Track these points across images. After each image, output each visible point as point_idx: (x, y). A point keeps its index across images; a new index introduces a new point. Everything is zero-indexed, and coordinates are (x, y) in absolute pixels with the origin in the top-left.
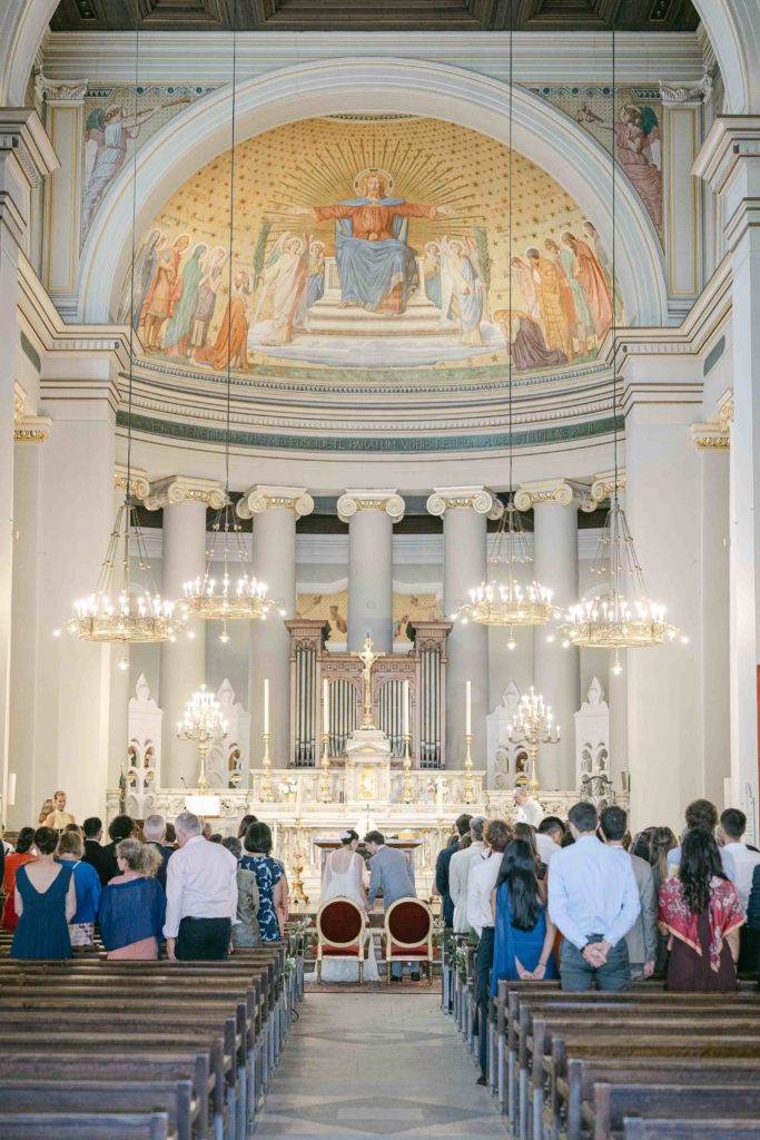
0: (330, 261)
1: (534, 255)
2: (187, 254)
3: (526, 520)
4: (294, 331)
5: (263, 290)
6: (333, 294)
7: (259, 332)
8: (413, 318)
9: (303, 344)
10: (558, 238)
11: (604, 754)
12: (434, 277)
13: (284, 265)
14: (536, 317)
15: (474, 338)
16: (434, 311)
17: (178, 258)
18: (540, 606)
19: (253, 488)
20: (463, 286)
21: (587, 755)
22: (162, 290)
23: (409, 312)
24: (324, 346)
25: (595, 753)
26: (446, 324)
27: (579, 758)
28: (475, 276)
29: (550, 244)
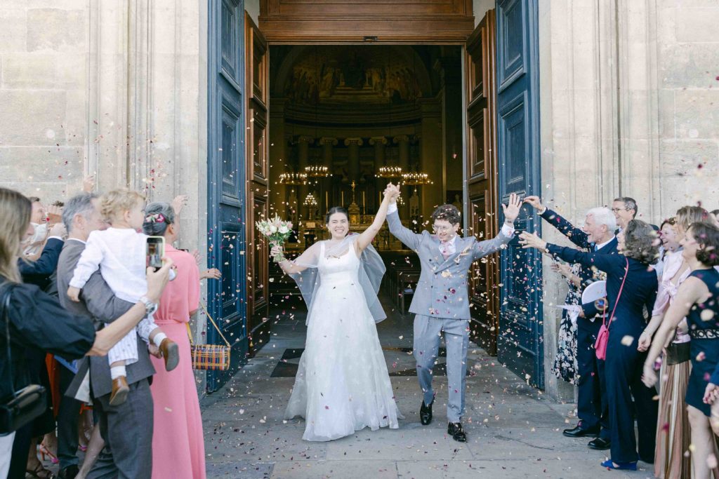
0: (341, 75)
1: (397, 73)
2: (302, 74)
3: (397, 145)
4: (332, 93)
5: (323, 83)
6: (342, 83)
7: (322, 94)
8: (366, 90)
9: (334, 97)
10: (404, 69)
11: (417, 210)
12: (370, 79)
13: (329, 76)
14: (398, 90)
15: (382, 95)
16: (371, 88)
17: (300, 75)
18: (398, 173)
19: (321, 138)
20: (378, 81)
21: (413, 210)
22: (295, 84)
23: (364, 88)
24: (340, 98)
25: (415, 209)
26: (374, 91)
27: (411, 211)
28: (381, 78)
29: (402, 70)
